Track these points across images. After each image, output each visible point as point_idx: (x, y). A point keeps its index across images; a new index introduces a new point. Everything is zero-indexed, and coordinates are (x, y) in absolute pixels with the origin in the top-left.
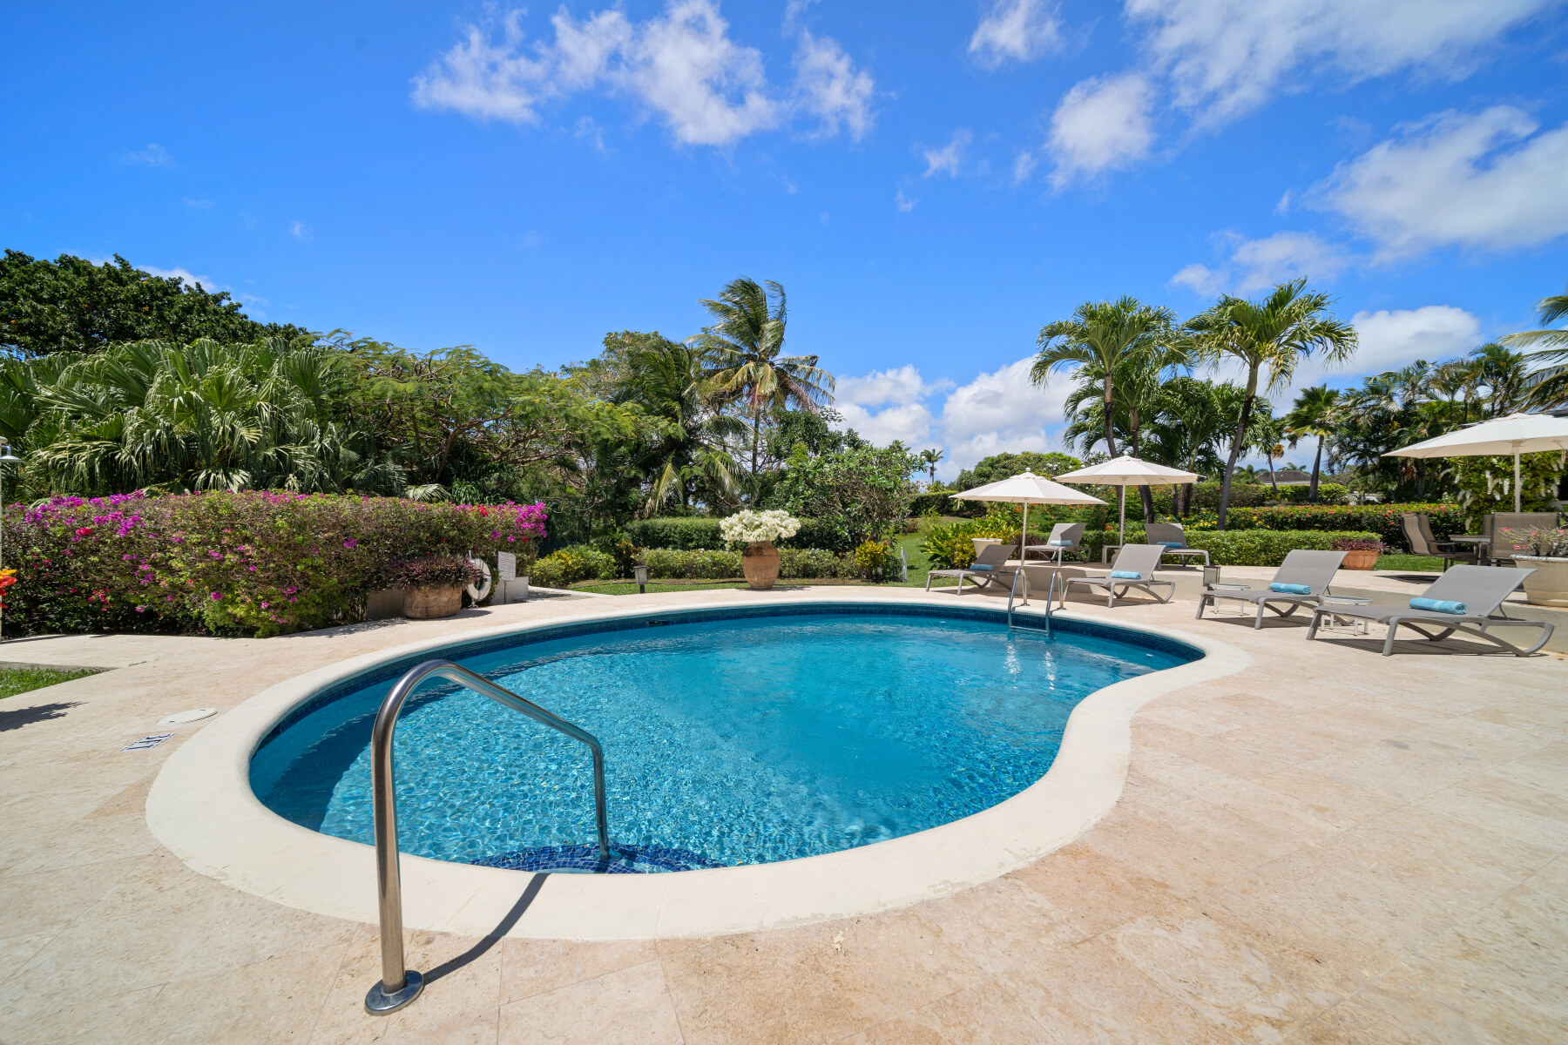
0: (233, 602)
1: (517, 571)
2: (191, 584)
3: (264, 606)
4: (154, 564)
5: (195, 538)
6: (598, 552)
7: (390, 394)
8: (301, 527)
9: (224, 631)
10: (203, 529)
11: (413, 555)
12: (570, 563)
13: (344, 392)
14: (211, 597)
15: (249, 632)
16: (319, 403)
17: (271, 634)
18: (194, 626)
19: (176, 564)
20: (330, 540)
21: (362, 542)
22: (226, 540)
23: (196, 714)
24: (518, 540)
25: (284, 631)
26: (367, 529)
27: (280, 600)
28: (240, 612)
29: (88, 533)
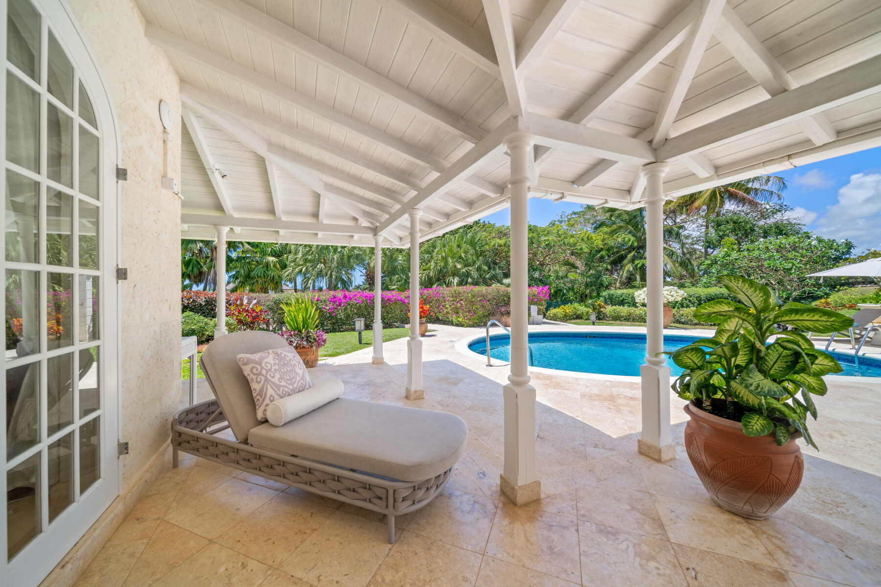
0: (459, 317)
1: (538, 312)
2: (450, 312)
3: (466, 318)
4: (443, 306)
5: (452, 299)
6: (583, 307)
7: (497, 245)
8: (474, 296)
9: (457, 325)
10: (452, 297)
11: (503, 305)
12: (567, 311)
13: (483, 246)
14: (454, 315)
15: (462, 326)
16: (476, 251)
17: (467, 327)
18: (451, 323)
19: (447, 306)
20: (480, 300)
21: (488, 301)
22: (458, 300)
23: (457, 339)
24: (538, 301)
25: (470, 326)
26: (489, 297)
27: (469, 317)
28: (460, 320)
29: (431, 298)
